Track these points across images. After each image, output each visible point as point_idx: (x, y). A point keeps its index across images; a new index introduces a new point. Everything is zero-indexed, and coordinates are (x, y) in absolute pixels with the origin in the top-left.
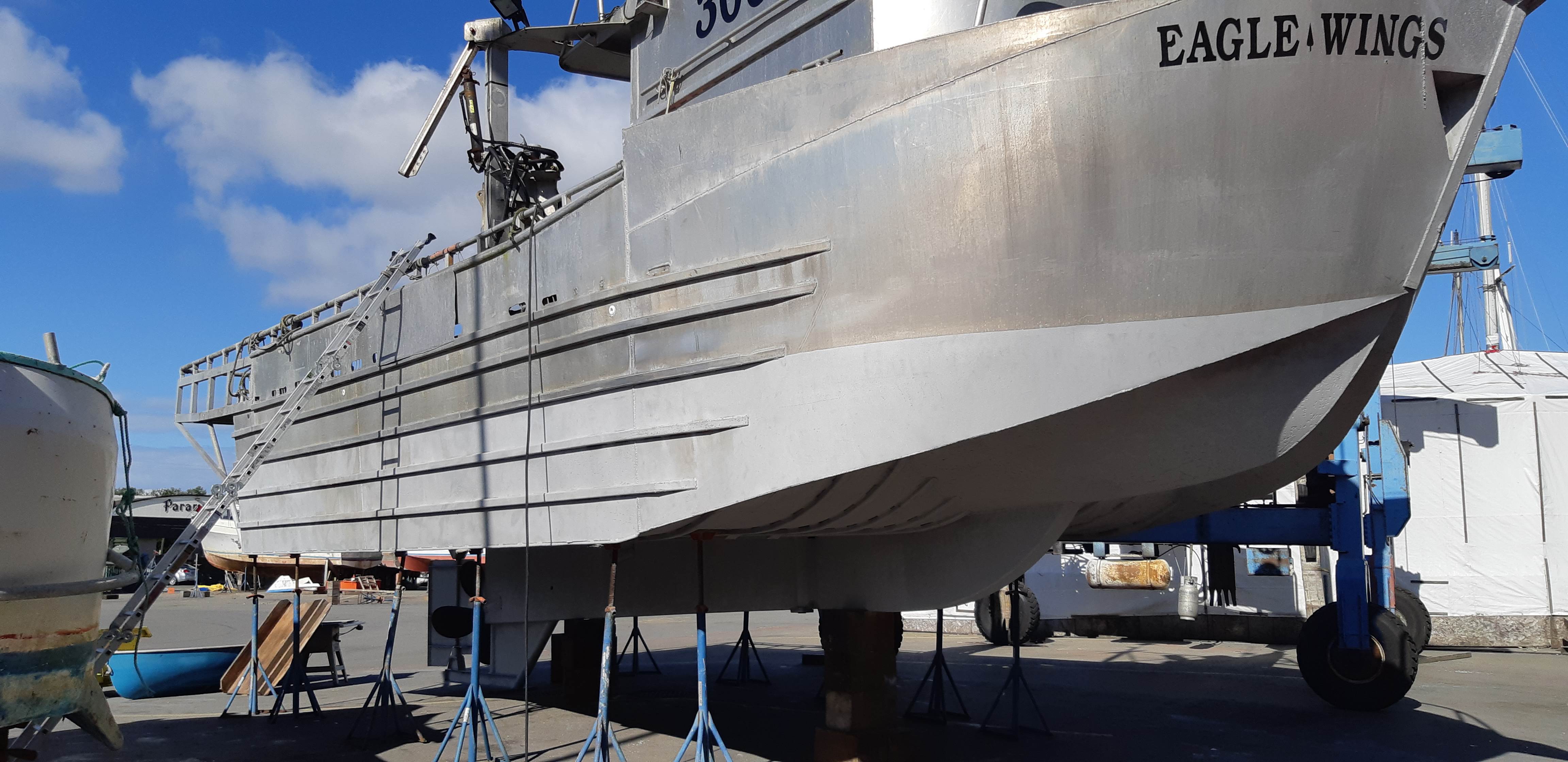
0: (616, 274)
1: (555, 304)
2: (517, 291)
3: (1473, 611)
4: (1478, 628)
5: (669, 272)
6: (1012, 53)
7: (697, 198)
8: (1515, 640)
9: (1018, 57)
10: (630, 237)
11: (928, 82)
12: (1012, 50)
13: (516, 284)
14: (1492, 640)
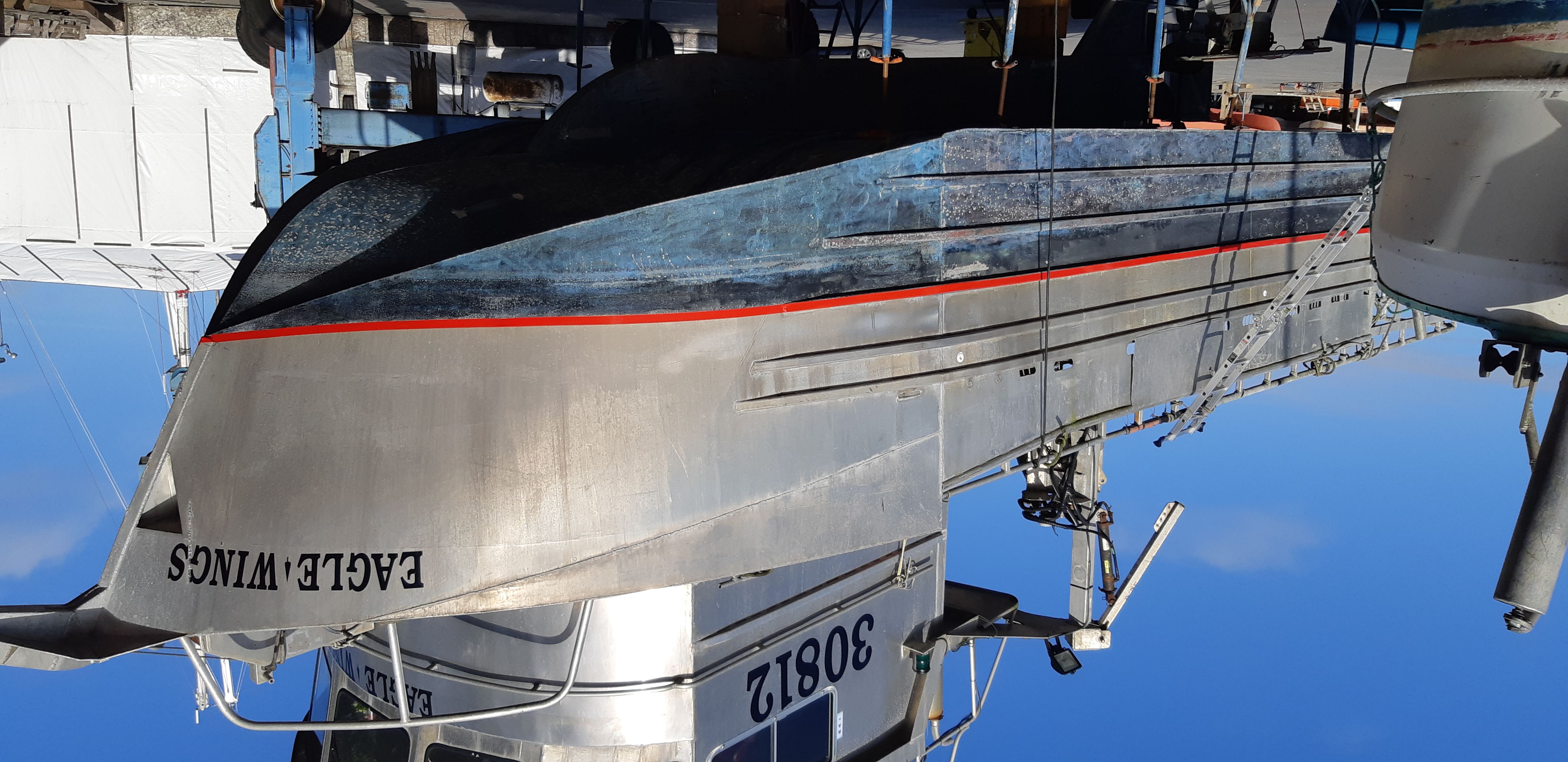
0: (953, 393)
1: (1023, 368)
2: (1063, 383)
3: (200, 42)
4: (195, 25)
5: (900, 391)
6: (558, 573)
7: (867, 460)
8: (161, 13)
9: (552, 569)
10: (938, 428)
11: (638, 552)
12: (557, 575)
13: (1064, 390)
14: (182, 13)
